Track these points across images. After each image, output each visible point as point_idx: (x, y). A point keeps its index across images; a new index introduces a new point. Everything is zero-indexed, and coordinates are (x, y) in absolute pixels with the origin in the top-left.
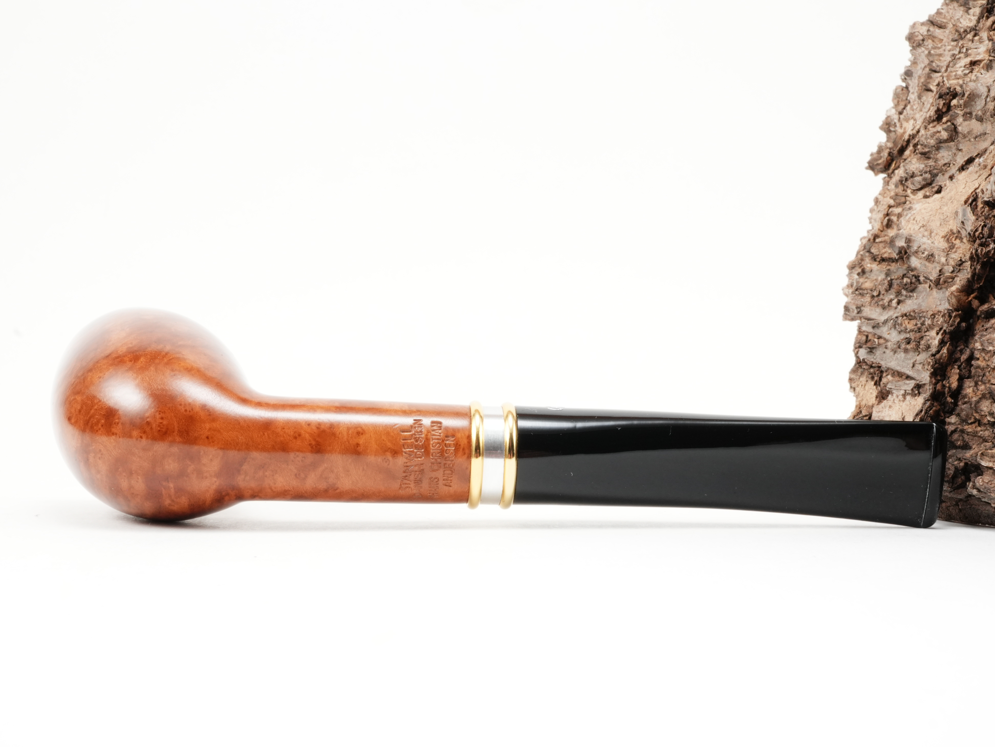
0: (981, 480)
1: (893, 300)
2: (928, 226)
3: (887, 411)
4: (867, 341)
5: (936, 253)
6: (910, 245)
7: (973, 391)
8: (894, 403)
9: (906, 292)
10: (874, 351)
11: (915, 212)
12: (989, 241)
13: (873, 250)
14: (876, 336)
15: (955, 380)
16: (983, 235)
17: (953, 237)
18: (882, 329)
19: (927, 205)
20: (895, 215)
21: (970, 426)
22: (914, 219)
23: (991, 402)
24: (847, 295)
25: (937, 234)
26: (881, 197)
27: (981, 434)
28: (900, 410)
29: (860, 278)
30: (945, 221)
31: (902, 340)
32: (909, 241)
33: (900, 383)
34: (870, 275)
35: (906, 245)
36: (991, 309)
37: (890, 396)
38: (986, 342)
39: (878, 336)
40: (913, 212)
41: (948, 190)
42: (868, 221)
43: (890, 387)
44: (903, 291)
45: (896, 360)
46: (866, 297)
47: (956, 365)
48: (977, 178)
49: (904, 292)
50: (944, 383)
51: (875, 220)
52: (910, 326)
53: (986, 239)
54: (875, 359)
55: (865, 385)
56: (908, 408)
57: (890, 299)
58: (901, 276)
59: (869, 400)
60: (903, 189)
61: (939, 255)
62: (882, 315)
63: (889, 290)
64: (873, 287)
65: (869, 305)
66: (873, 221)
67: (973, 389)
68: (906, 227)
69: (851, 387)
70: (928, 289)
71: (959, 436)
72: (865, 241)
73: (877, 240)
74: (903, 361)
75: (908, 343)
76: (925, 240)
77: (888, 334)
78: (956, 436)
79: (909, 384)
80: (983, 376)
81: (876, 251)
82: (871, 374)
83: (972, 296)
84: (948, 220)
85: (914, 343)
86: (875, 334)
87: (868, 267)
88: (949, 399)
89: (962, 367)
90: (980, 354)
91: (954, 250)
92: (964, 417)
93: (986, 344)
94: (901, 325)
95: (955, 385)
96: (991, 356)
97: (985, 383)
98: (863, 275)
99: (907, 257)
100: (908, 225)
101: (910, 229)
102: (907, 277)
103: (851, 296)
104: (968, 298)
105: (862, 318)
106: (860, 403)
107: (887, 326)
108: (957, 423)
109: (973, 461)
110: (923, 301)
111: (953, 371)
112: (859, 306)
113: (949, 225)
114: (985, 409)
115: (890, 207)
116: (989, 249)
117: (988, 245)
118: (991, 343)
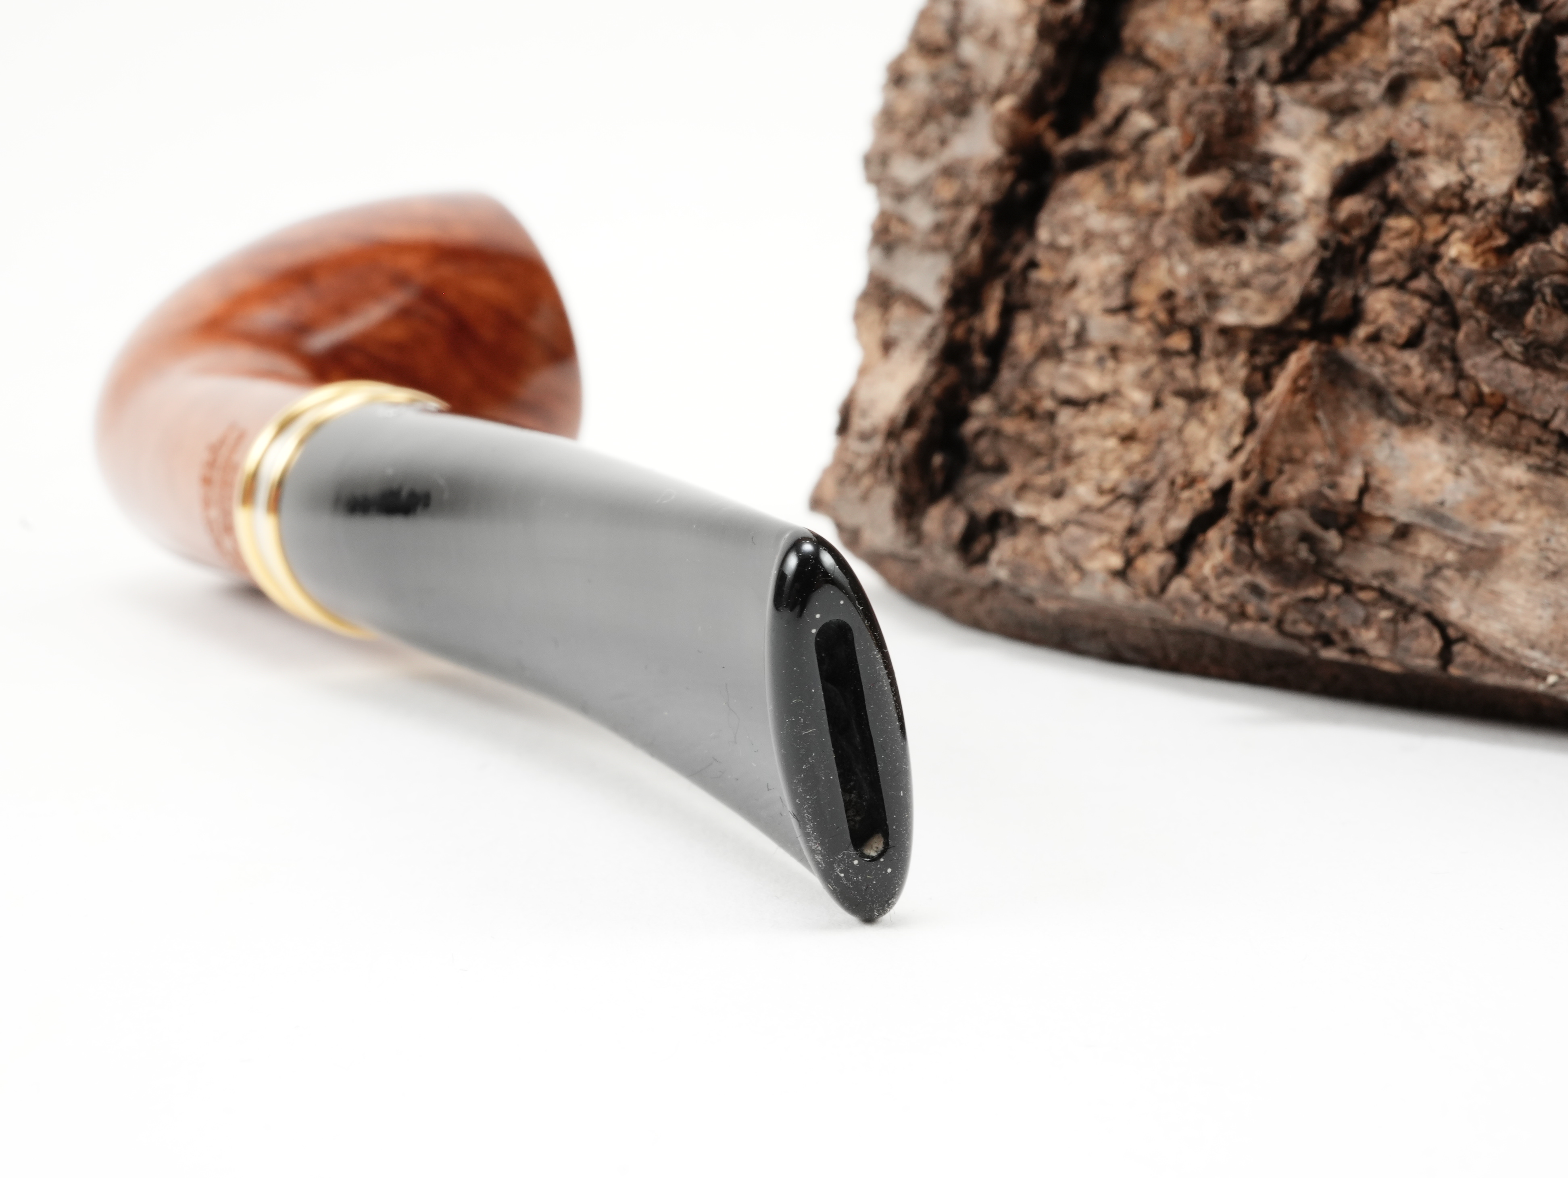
1: (933, 136)
4: (886, 231)
5: (1003, 28)
6: (962, 11)
7: (1031, 339)
9: (953, 119)
10: (891, 253)
13: (921, 27)
14: (898, 219)
18: (908, 202)
31: (933, 225)
33: (912, 322)
34: (910, 84)
35: (955, 15)
36: (1078, 150)
37: (896, 348)
38: (1060, 226)
39: (902, 219)
43: (898, 330)
44: (946, 115)
46: (897, 133)
47: (1001, 281)
49: (950, 119)
50: (971, 322)
52: (947, 193)
54: (890, 269)
55: (874, 326)
57: (928, 135)
61: (1007, 34)
62: (914, 172)
64: (911, 109)
65: (899, 151)
67: (1029, 334)
70: (982, 113)
71: (990, 444)
75: (938, 232)
77: (917, 214)
80: (1048, 306)
81: (927, 33)
83: (1044, 119)
85: (945, 232)
86: (897, 215)
87: (910, 65)
88: (981, 360)
89: (1011, 285)
90: (1046, 255)
92: (1006, 400)
93: (1058, 231)
94: (937, 191)
95: (993, 326)
96: (1063, 258)
97: (1048, 322)
99: (957, 40)
104: (1034, 126)
105: (888, 179)
107: (917, 196)
108: (991, 414)
111: (992, 292)
112: (885, 153)
114: (1043, 379)
116: (1070, 10)
118: (1067, 228)
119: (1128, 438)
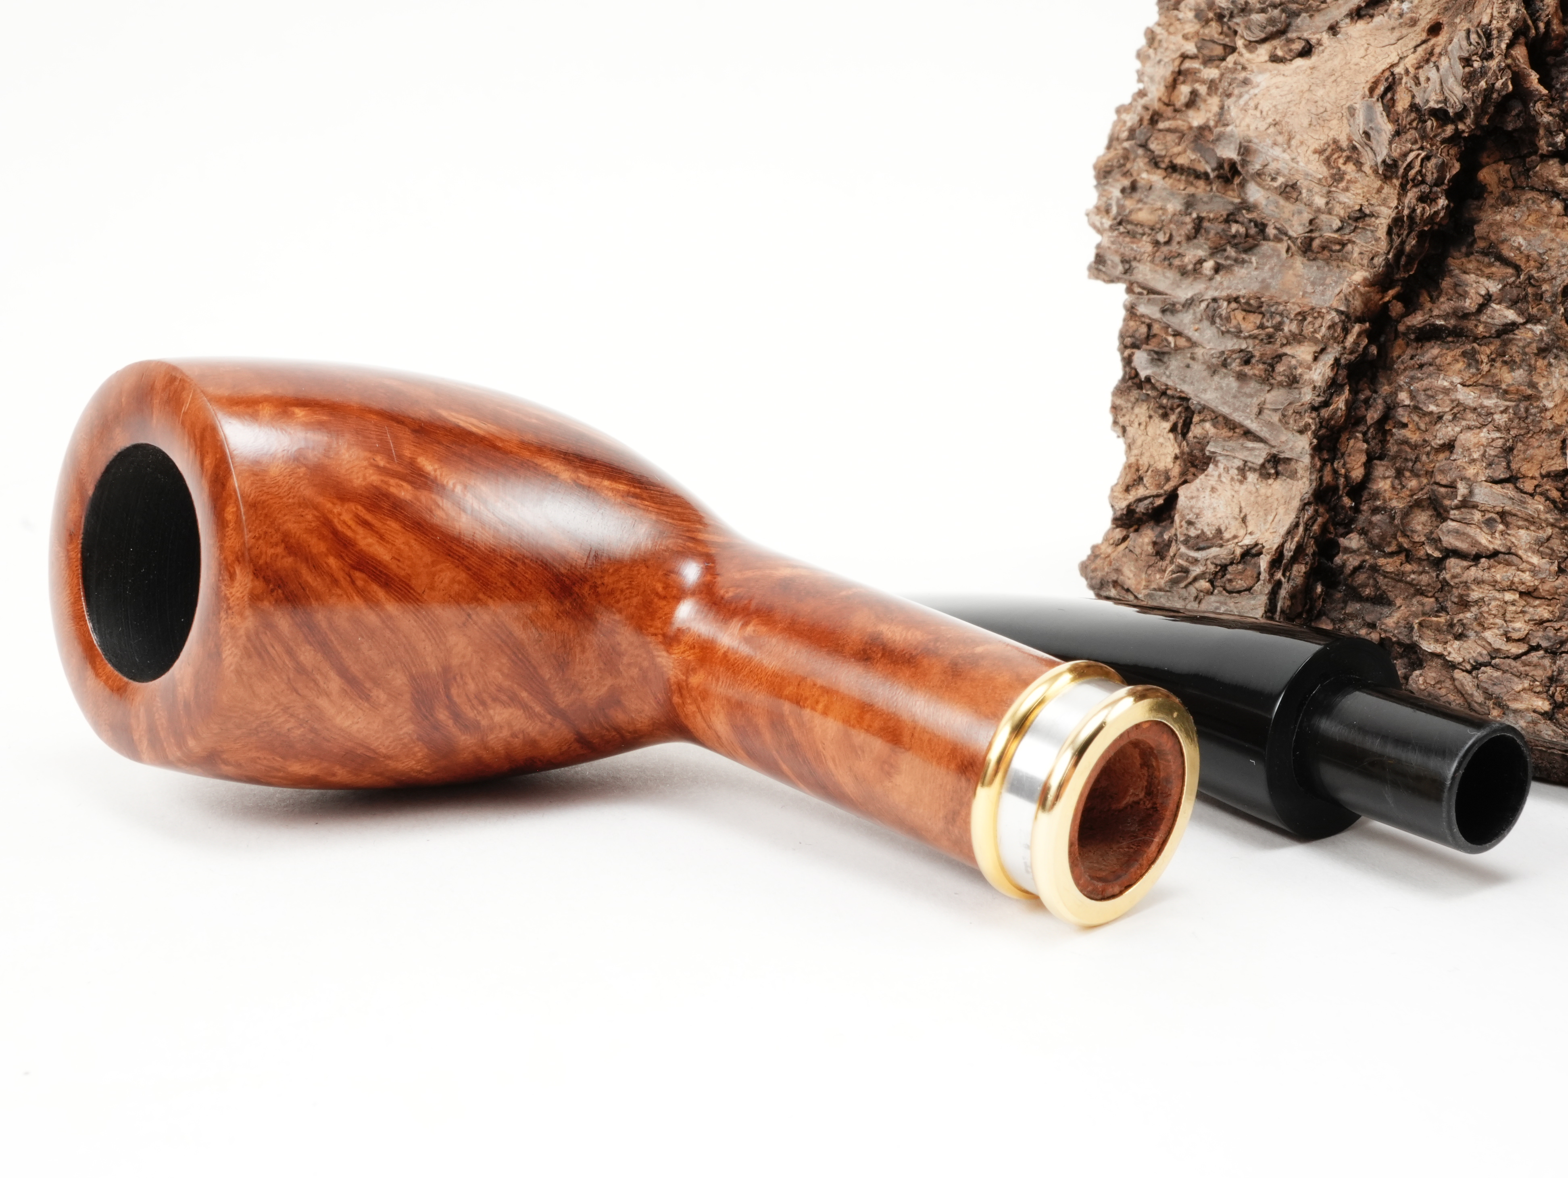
0: (1421, 679)
1: (1205, 261)
2: (1283, 123)
3: (1207, 497)
4: (1149, 337)
5: (1303, 183)
6: (1248, 159)
7: (1394, 488)
8: (1221, 481)
9: (1236, 252)
10: (1166, 359)
11: (1256, 91)
12: (1436, 193)
13: (1152, 146)
14: (1170, 330)
15: (1360, 464)
16: (1423, 176)
17: (1339, 157)
18: (1180, 316)
19: (1280, 79)
20: (1203, 82)
21: (1390, 560)
22: (1256, 108)
23: (1431, 516)
24: (1099, 231)
25: (1302, 143)
26: (1163, 32)
27: (1413, 580)
28: (1235, 500)
29: (1125, 197)
30: (1319, 119)
31: (1233, 351)
32: (1245, 150)
33: (1232, 444)
34: (1147, 196)
35: (1240, 158)
36: (1429, 325)
37: (1211, 466)
38: (1423, 393)
39: (1174, 331)
40: (1252, 92)
41: (1326, 55)
42: (1135, 77)
43: (1212, 450)
44: (1228, 248)
45: (1216, 389)
46: (1140, 240)
47: (1360, 432)
48: (1393, 41)
49: (1231, 252)
50: (1335, 466)
51: (1152, 79)
52: (1249, 324)
53: (1431, 187)
54: (1169, 377)
55: (1146, 426)
56: (1252, 499)
57: (1197, 258)
58: (1222, 215)
59: (1157, 458)
60: (1220, 30)
61: (1309, 190)
62: (1179, 286)
63: (1195, 237)
64: (1157, 223)
65: (1149, 259)
66: (1146, 79)
67: (1392, 483)
68: (1241, 122)
69: (1115, 423)
70: (1284, 255)
71: (1368, 578)
72: (1131, 119)
73: (1161, 125)
74: (1235, 397)
75: (1247, 362)
76: (1277, 152)
77: (1196, 330)
78: (1361, 578)
79: (1253, 449)
80: (1415, 462)
81: (1159, 147)
82: (1162, 407)
83: (1391, 293)
84: (1328, 118)
85: (1261, 366)
86: (1168, 327)
87: (1143, 179)
88: (1347, 502)
89: (1369, 435)
90: (1409, 416)
91: (1343, 185)
92: (1377, 539)
93: (1422, 397)
94: (1228, 319)
95: (1357, 473)
96: (1431, 422)
97: (1417, 476)
98: (1131, 193)
99: (1240, 183)
100: (1243, 119)
101: (1248, 126)
102: (1236, 222)
103: (1110, 234)
104: (1383, 298)
105: (1135, 285)
106: (1137, 460)
107: (1191, 311)
108: (1363, 551)
109: (1401, 637)
110: (1272, 277)
111: (1352, 442)
112: (1127, 259)
113: (1330, 129)
114: (1419, 528)
115: (1184, 57)
116: (1436, 209)
117: (1434, 200)
118: (1432, 397)
119: (1529, 594)
